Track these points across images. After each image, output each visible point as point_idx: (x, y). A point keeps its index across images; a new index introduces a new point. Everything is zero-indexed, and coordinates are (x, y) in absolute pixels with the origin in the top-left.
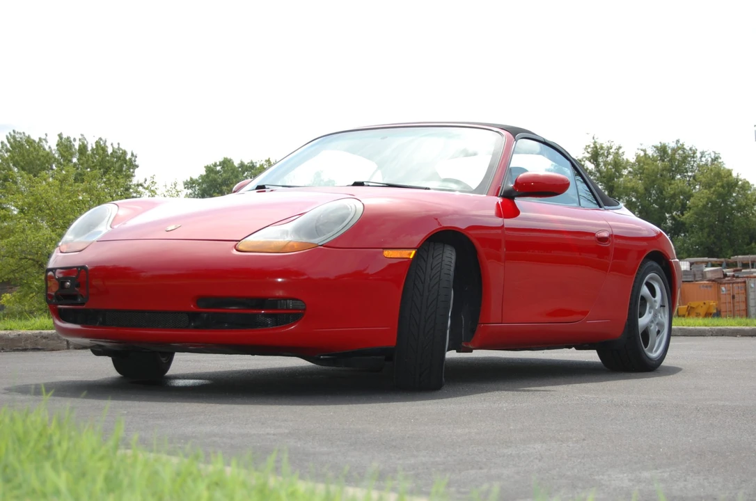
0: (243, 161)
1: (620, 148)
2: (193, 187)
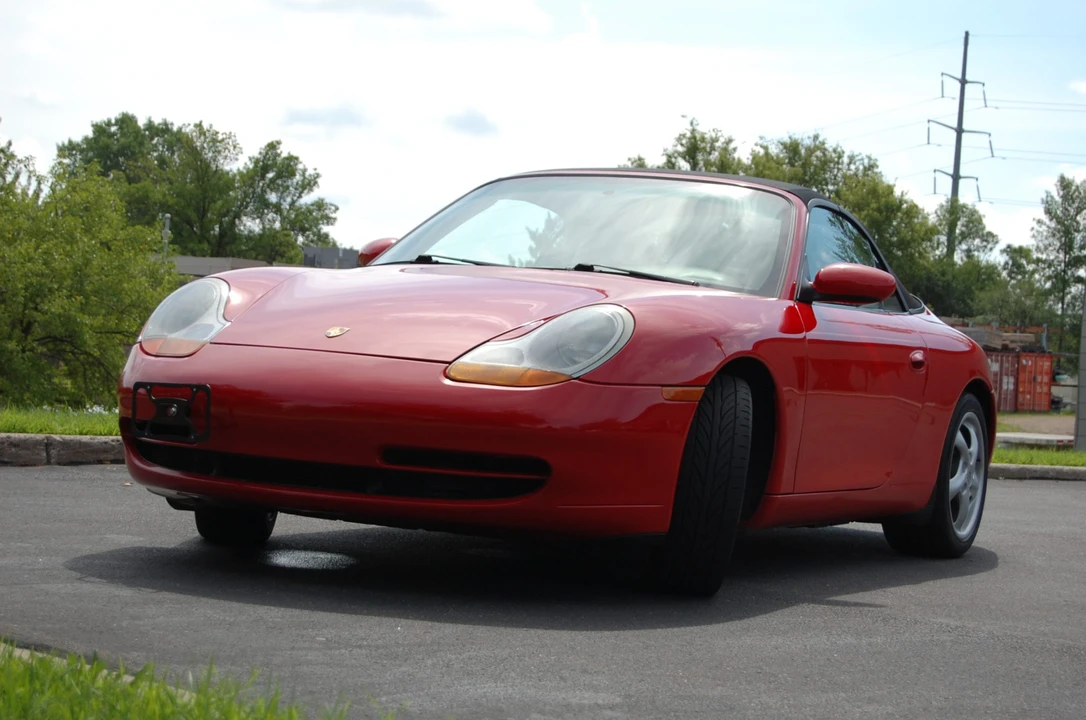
0: (152, 119)
1: (730, 141)
2: (73, 155)
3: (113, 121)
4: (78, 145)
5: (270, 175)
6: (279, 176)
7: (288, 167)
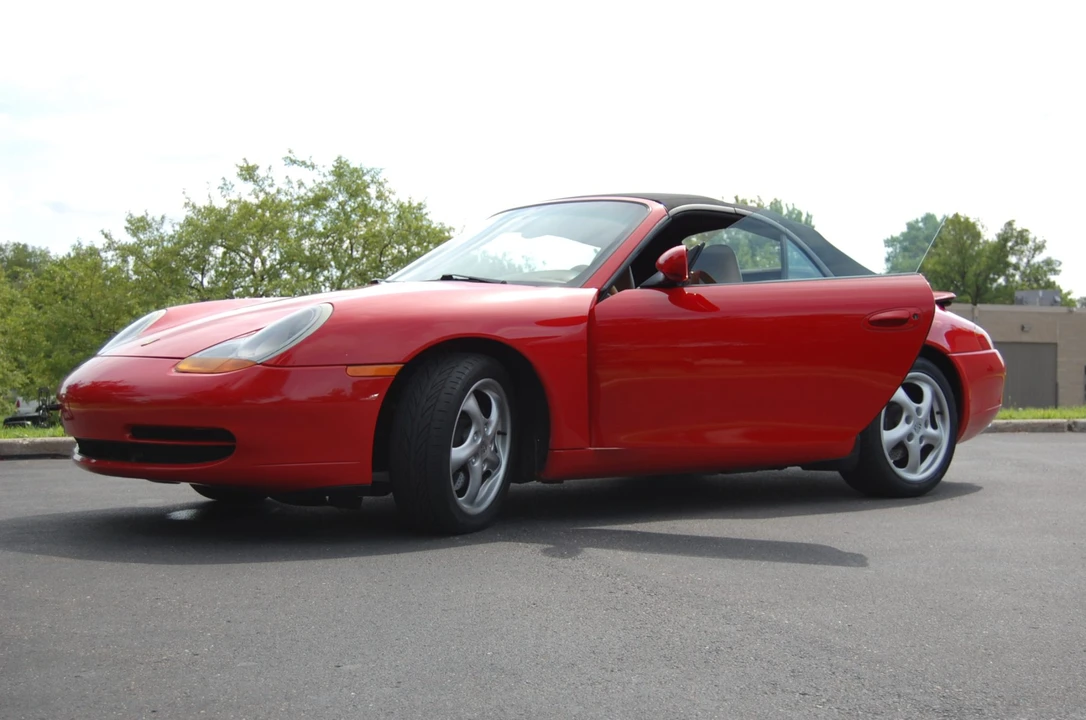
3: (920, 220)
4: (897, 238)
5: (1010, 244)
6: (1017, 243)
7: (1022, 237)
